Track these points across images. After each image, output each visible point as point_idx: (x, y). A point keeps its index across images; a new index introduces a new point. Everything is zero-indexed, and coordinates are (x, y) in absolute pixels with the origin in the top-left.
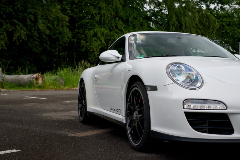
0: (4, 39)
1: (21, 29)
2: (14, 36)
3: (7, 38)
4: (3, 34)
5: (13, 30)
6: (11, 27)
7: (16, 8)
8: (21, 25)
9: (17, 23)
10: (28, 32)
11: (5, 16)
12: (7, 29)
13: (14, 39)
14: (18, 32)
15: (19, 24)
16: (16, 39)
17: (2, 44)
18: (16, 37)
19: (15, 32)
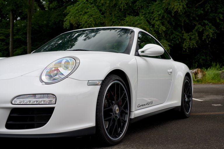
0: (195, 39)
1: (210, 28)
2: (204, 35)
3: (198, 37)
4: (195, 34)
5: (203, 30)
6: (202, 27)
7: (206, 10)
8: (210, 24)
9: (206, 23)
10: (216, 31)
11: (197, 19)
12: (198, 30)
13: (203, 38)
14: (207, 31)
15: (209, 24)
16: (205, 38)
17: (193, 43)
18: (205, 36)
19: (204, 32)
